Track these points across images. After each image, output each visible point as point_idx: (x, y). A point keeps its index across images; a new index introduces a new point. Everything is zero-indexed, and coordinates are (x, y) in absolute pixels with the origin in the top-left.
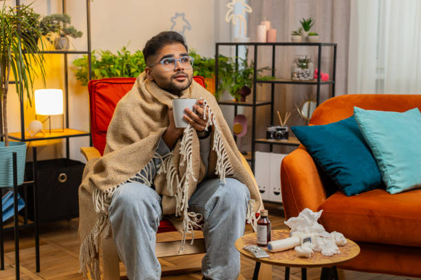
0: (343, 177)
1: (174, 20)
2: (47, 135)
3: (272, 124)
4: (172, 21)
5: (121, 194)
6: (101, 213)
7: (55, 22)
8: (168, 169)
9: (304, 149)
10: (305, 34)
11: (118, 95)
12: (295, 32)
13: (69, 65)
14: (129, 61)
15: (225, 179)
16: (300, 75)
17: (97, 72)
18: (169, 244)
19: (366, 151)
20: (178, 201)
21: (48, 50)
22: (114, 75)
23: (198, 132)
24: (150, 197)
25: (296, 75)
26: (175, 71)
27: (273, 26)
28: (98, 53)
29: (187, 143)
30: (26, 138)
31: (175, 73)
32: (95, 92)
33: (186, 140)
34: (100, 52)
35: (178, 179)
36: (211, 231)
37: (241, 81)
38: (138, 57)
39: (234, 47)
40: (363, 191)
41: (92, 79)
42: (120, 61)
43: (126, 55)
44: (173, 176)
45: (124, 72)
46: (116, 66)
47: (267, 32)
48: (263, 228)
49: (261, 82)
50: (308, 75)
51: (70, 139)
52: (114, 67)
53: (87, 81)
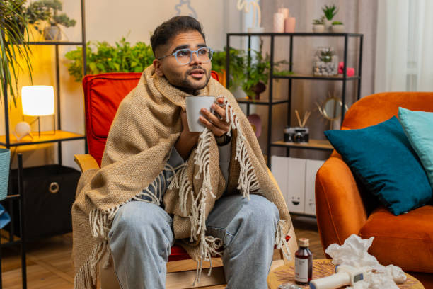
0: (389, 192)
1: (179, 8)
2: (36, 139)
3: (289, 125)
4: (177, 9)
5: (124, 217)
6: (100, 239)
7: (45, 8)
8: (181, 183)
9: (339, 158)
10: (329, 23)
11: (119, 94)
12: (317, 21)
13: (61, 58)
14: (129, 54)
15: (248, 195)
16: (323, 70)
17: (92, 66)
18: (181, 274)
19: (414, 160)
20: (192, 223)
21: (36, 41)
22: (111, 69)
23: (216, 137)
24: (160, 220)
25: (318, 70)
26: (190, 65)
27: (291, 14)
28: (94, 44)
29: (204, 151)
30: (11, 143)
31: (190, 68)
32: (91, 89)
33: (203, 147)
34: (96, 43)
35: (193, 196)
36: (232, 259)
37: (256, 77)
38: (138, 49)
39: (247, 38)
40: (413, 209)
41: (88, 75)
42: (118, 54)
43: (126, 47)
44: (187, 193)
45: (123, 66)
46: (114, 59)
47: (285, 22)
48: (304, 262)
49: (278, 77)
50: (332, 70)
51: (63, 143)
52: (112, 61)
53: (81, 76)
